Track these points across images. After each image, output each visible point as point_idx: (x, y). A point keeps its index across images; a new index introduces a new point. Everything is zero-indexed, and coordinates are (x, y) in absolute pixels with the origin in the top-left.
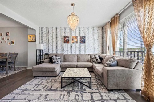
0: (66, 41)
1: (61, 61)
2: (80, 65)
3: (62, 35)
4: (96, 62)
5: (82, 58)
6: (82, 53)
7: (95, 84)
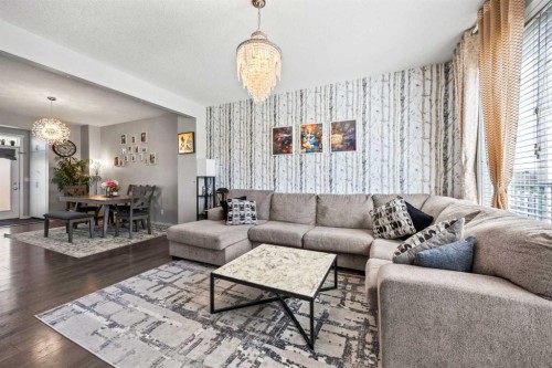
0: (282, 144)
1: (254, 218)
2: (316, 239)
3: (269, 125)
4: (392, 233)
5: (334, 212)
6: (340, 190)
7: (345, 332)
